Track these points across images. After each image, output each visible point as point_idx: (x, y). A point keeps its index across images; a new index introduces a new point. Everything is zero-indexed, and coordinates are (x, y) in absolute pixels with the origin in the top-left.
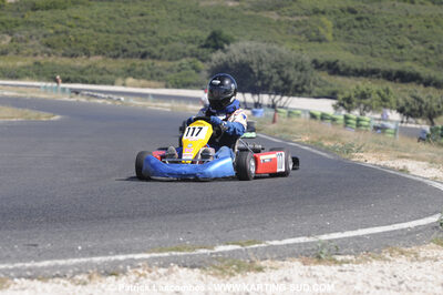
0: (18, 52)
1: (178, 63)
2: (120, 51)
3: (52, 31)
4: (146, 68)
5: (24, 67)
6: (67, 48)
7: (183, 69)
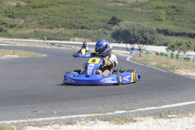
0: (27, 27)
1: (97, 31)
2: (72, 26)
3: (42, 17)
4: (83, 33)
5: (30, 33)
6: (49, 25)
7: (100, 33)
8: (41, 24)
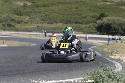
0: (32, 22)
1: (88, 25)
2: (68, 21)
3: (44, 15)
4: (77, 27)
5: (34, 28)
6: (49, 20)
7: (90, 27)
8: (43, 20)
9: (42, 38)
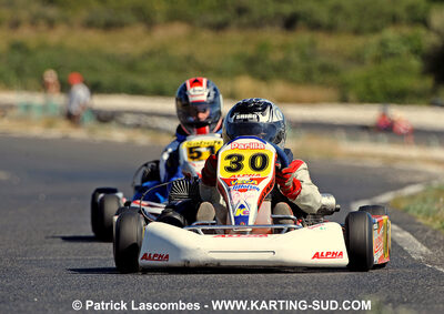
9: (37, 131)
